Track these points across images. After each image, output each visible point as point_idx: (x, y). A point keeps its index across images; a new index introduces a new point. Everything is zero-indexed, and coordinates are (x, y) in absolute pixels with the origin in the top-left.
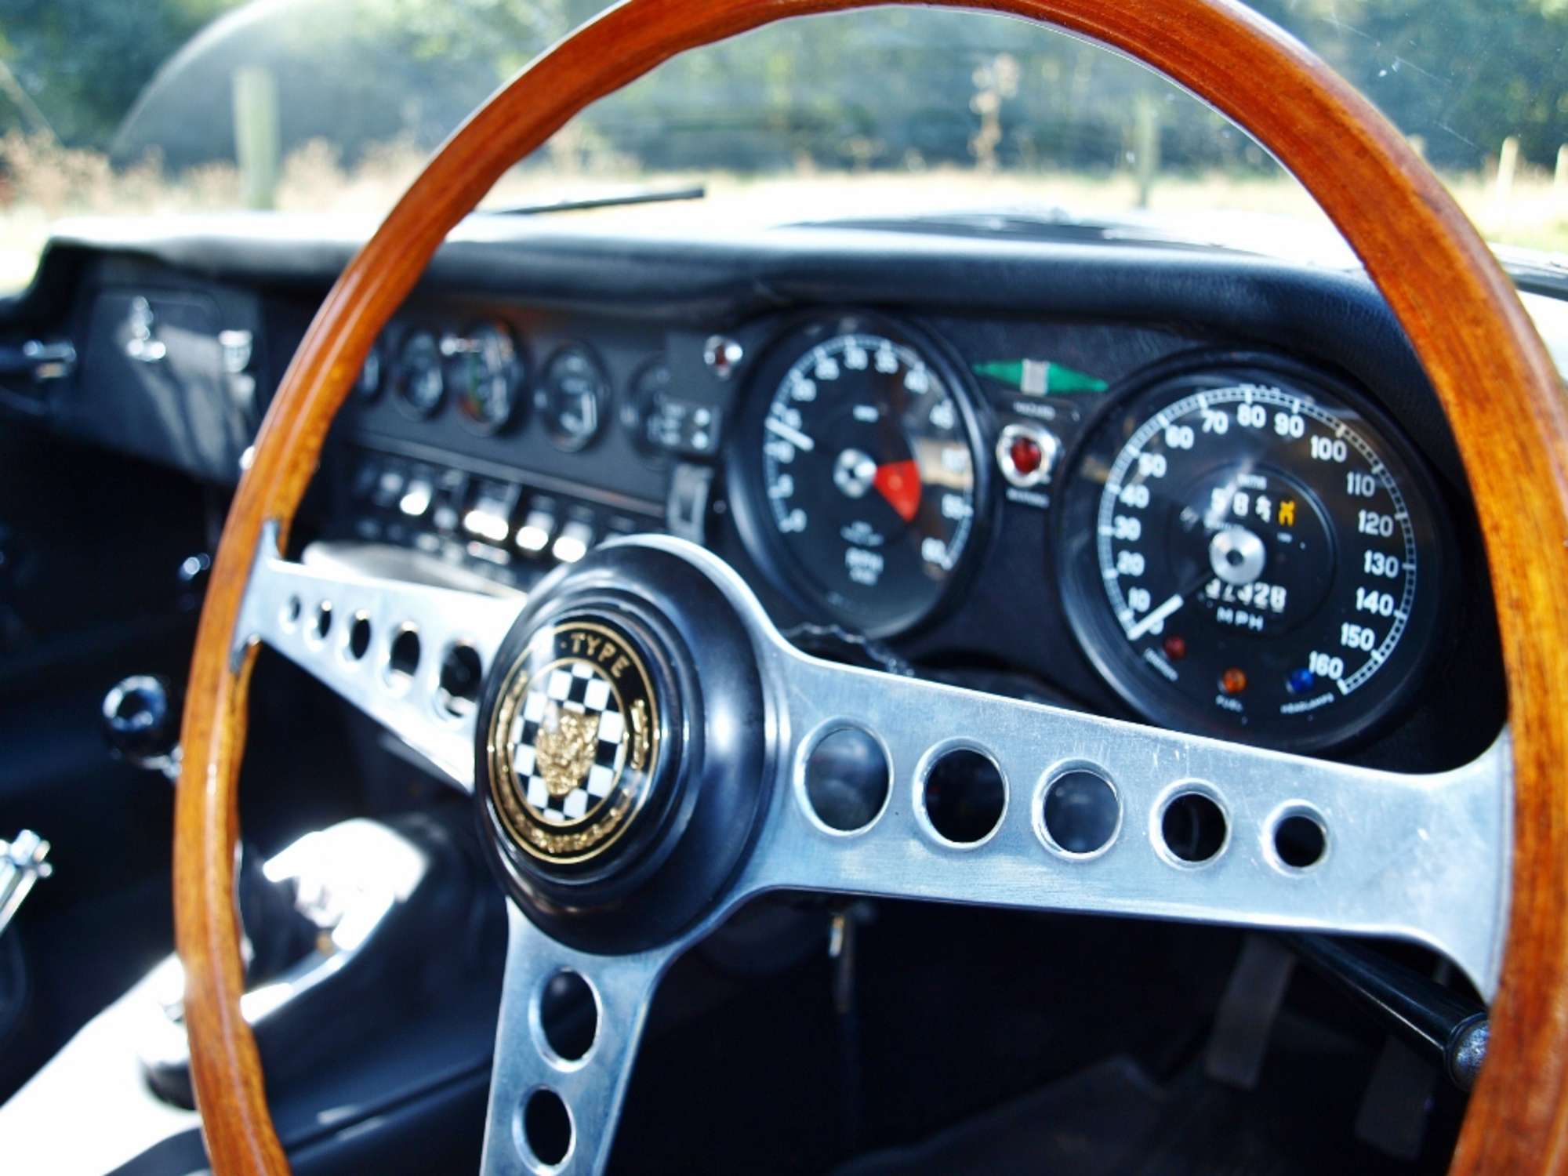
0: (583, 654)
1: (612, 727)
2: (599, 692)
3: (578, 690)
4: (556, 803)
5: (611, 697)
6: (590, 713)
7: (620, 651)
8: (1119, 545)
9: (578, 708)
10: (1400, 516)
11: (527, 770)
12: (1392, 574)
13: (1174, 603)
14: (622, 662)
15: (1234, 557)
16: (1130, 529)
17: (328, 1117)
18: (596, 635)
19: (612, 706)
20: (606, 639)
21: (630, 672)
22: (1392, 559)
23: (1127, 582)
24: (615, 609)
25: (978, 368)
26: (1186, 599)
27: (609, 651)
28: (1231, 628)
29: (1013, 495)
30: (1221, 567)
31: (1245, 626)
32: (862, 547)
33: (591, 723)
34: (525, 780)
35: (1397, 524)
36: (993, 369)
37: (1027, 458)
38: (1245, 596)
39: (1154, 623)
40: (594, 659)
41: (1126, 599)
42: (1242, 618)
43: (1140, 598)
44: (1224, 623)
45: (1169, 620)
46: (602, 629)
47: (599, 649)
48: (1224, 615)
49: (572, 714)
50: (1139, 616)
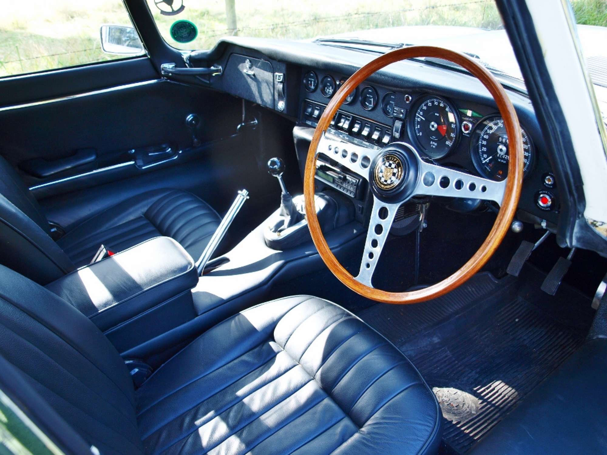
0: (391, 160)
1: (395, 171)
2: (393, 166)
3: (390, 165)
4: (386, 181)
5: (395, 166)
6: (392, 168)
7: (397, 160)
8: (483, 146)
9: (390, 168)
10: (529, 146)
11: (381, 176)
12: (527, 155)
13: (491, 157)
14: (397, 161)
15: (501, 150)
16: (484, 143)
17: (307, 253)
18: (393, 157)
19: (395, 167)
20: (395, 158)
21: (399, 163)
22: (527, 153)
23: (483, 153)
24: (397, 154)
25: (459, 110)
26: (492, 157)
27: (395, 159)
28: (500, 162)
29: (463, 134)
30: (499, 151)
31: (503, 162)
32: (433, 141)
33: (392, 170)
34: (381, 178)
35: (528, 147)
36: (462, 110)
37: (467, 128)
38: (504, 157)
39: (487, 160)
40: (393, 161)
41: (483, 156)
42: (502, 161)
43: (485, 156)
44: (499, 161)
45: (490, 160)
46: (394, 156)
47: (394, 159)
48: (499, 160)
49: (389, 169)
50: (485, 159)
